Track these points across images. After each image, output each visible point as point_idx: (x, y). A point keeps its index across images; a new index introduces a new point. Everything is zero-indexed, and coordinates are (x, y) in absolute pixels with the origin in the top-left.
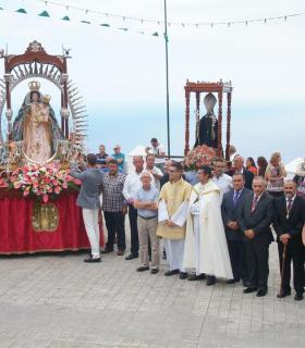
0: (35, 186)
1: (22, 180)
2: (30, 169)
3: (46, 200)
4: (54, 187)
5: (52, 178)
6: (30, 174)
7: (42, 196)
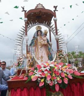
0: (48, 79)
1: (38, 74)
2: (42, 66)
3: (57, 88)
4: (62, 79)
5: (60, 72)
6: (43, 69)
7: (54, 86)
